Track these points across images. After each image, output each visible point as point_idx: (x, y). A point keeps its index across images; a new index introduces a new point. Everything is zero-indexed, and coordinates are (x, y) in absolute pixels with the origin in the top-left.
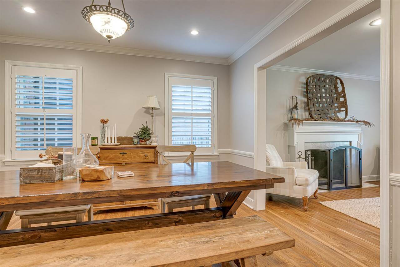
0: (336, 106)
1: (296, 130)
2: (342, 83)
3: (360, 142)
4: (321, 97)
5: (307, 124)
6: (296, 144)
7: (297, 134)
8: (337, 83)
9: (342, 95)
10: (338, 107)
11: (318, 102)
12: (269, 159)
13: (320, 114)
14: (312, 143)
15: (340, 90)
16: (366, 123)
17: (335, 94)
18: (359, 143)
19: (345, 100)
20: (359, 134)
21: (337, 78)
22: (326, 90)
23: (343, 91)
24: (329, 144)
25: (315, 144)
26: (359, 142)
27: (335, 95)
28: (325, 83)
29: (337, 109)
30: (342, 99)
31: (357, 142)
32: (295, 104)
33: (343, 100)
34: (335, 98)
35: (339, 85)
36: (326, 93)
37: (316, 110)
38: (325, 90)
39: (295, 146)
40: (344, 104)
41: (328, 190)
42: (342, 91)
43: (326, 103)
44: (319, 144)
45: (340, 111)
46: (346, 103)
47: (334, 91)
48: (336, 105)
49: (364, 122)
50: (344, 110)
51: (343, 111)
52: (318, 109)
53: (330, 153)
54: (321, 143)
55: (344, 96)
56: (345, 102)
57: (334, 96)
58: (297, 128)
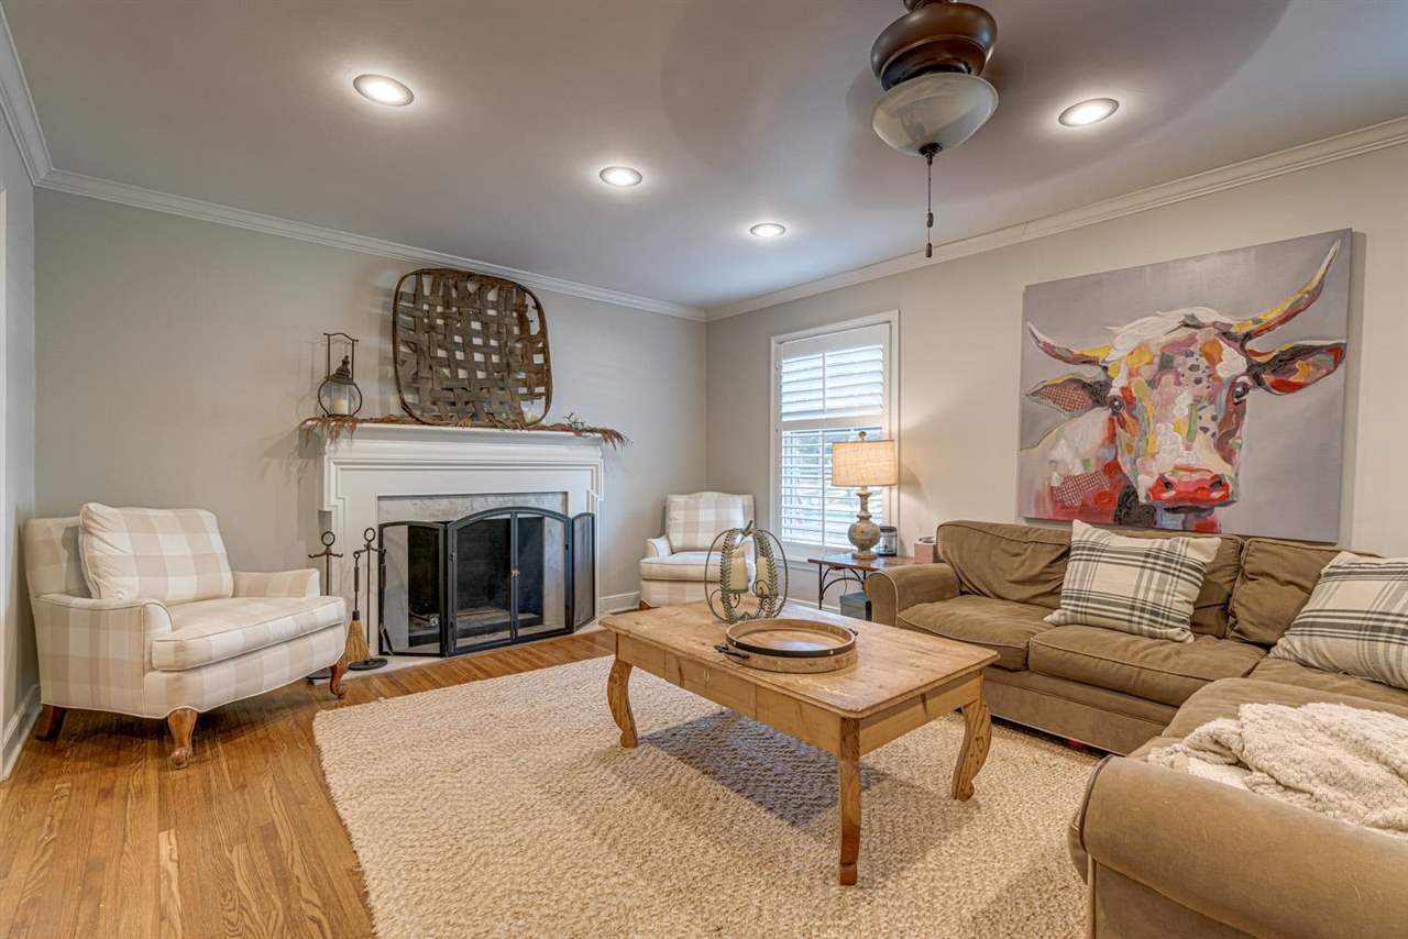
0: (519, 380)
1: (338, 455)
2: (538, 307)
3: (597, 493)
4: (467, 347)
5: (374, 435)
6: (336, 506)
7: (342, 469)
8: (527, 306)
9: (541, 345)
10: (525, 383)
11: (450, 362)
12: (101, 573)
13: (454, 404)
14: (417, 501)
15: (535, 329)
16: (609, 435)
17: (517, 341)
18: (593, 497)
19: (547, 360)
20: (594, 468)
21: (523, 290)
22: (485, 325)
23: (543, 332)
24: (486, 501)
25: (426, 501)
26: (593, 493)
27: (519, 345)
28: (482, 301)
29: (523, 390)
30: (538, 359)
31: (588, 492)
32: (341, 364)
33: (542, 362)
34: (519, 352)
35: (532, 315)
36: (485, 334)
37: (438, 388)
38: (482, 322)
39: (330, 512)
40: (544, 375)
41: (441, 655)
42: (539, 333)
43: (483, 367)
44: (445, 502)
45: (532, 396)
46: (549, 370)
47: (516, 330)
48: (522, 376)
49: (604, 432)
50: (543, 394)
51: (540, 395)
52: (446, 384)
53: (446, 531)
54: (452, 500)
55: (545, 351)
56: (545, 368)
57: (515, 347)
58: (341, 450)
